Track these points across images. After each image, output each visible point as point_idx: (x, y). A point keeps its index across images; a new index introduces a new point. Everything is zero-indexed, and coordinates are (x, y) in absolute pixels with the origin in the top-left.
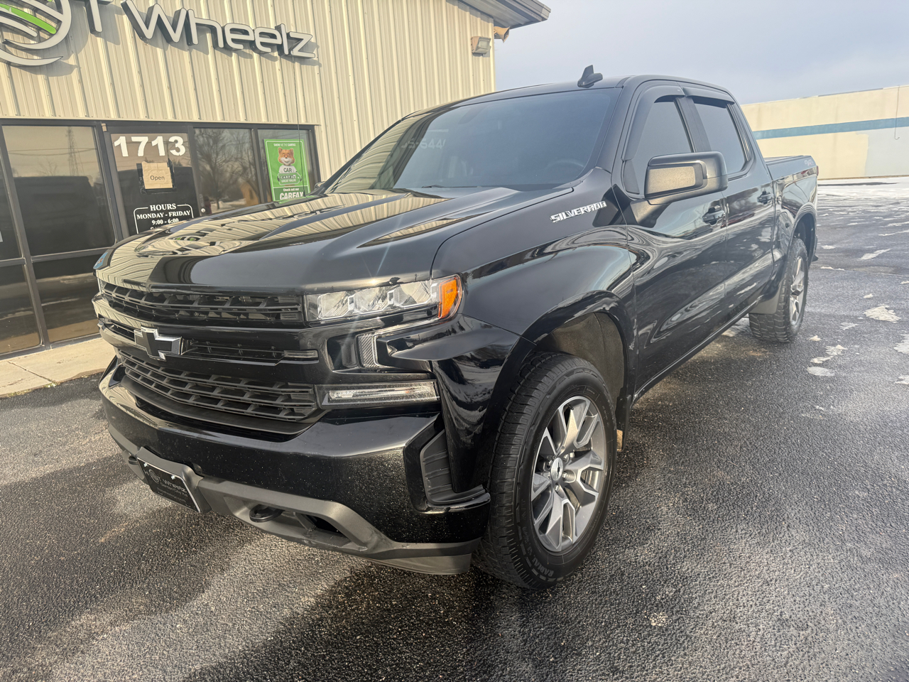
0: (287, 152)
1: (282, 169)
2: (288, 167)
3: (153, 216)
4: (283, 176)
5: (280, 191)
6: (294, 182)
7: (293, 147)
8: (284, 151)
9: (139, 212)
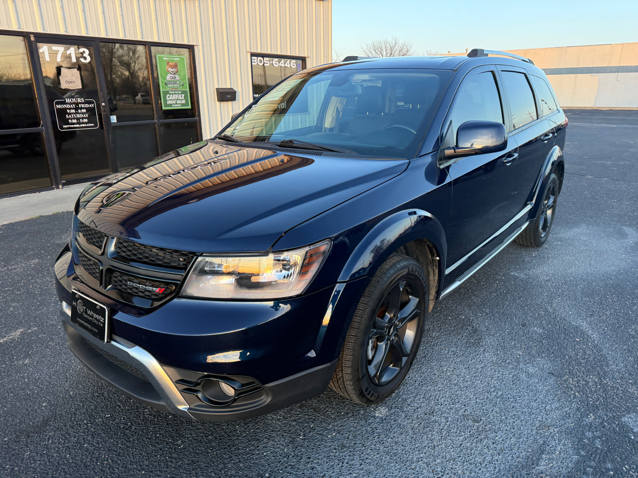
0: (173, 64)
1: (168, 77)
2: (174, 76)
3: (68, 106)
4: (170, 82)
5: (167, 93)
6: (178, 87)
7: (178, 61)
8: (171, 63)
9: (58, 103)
